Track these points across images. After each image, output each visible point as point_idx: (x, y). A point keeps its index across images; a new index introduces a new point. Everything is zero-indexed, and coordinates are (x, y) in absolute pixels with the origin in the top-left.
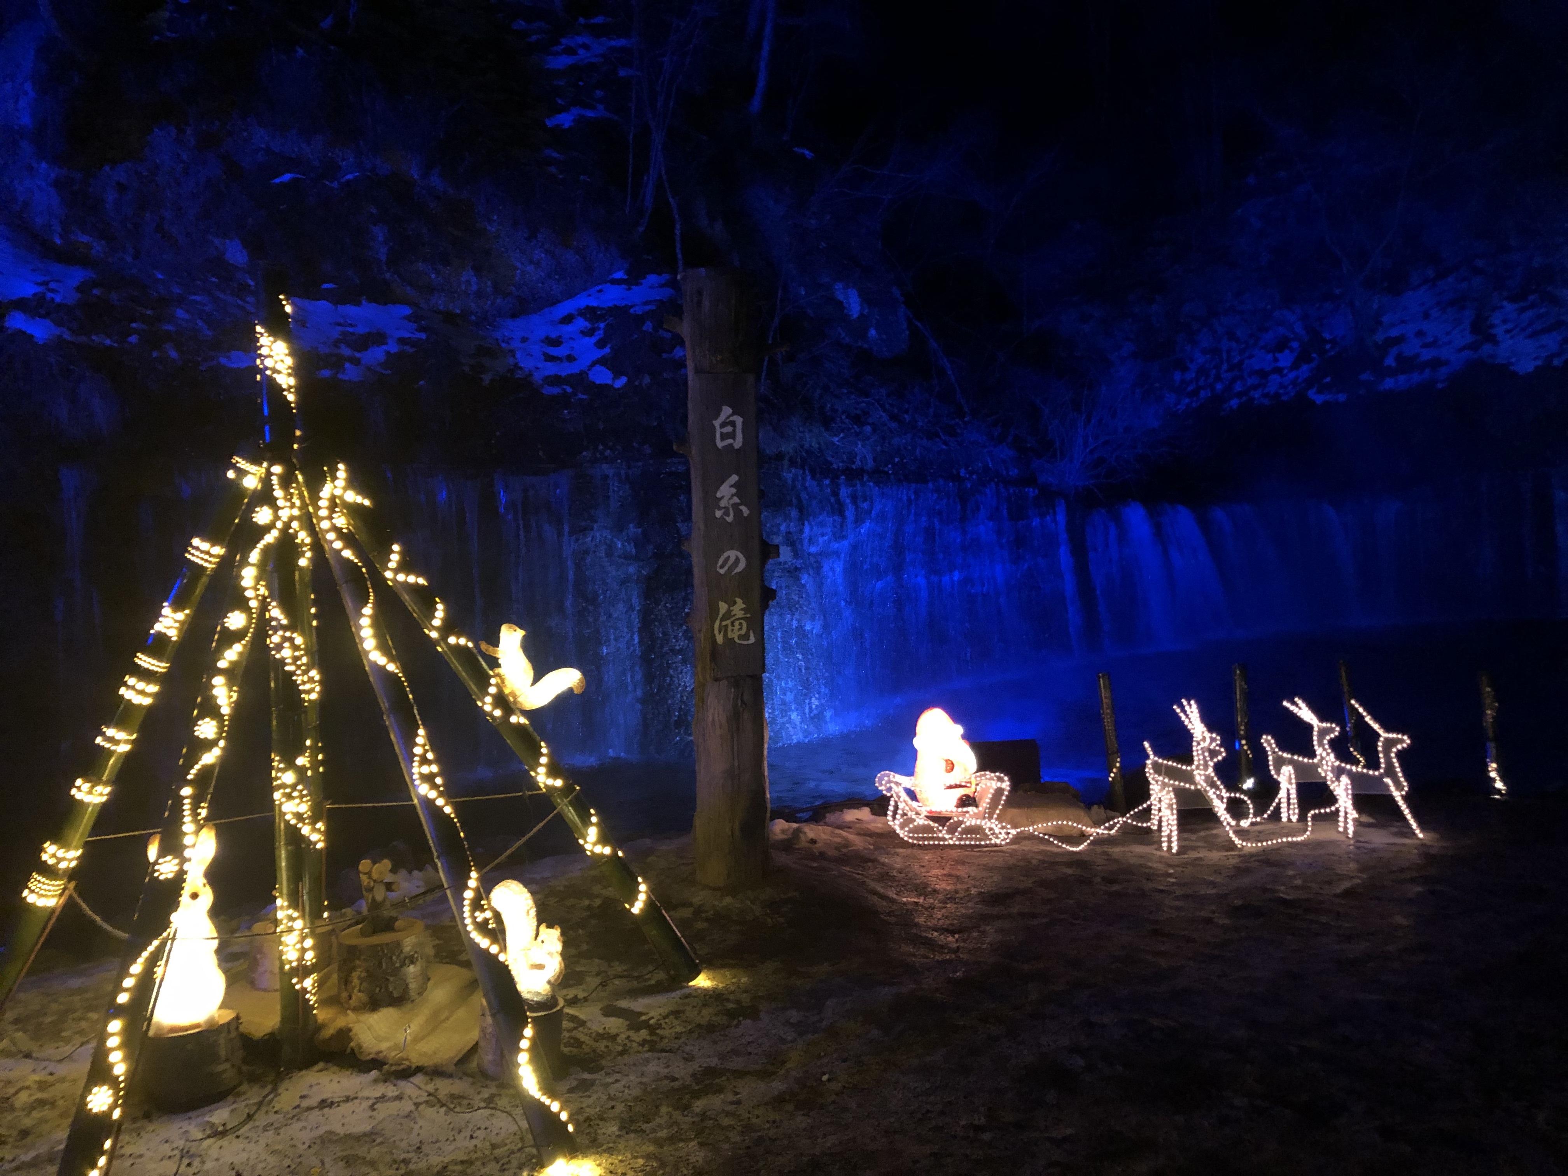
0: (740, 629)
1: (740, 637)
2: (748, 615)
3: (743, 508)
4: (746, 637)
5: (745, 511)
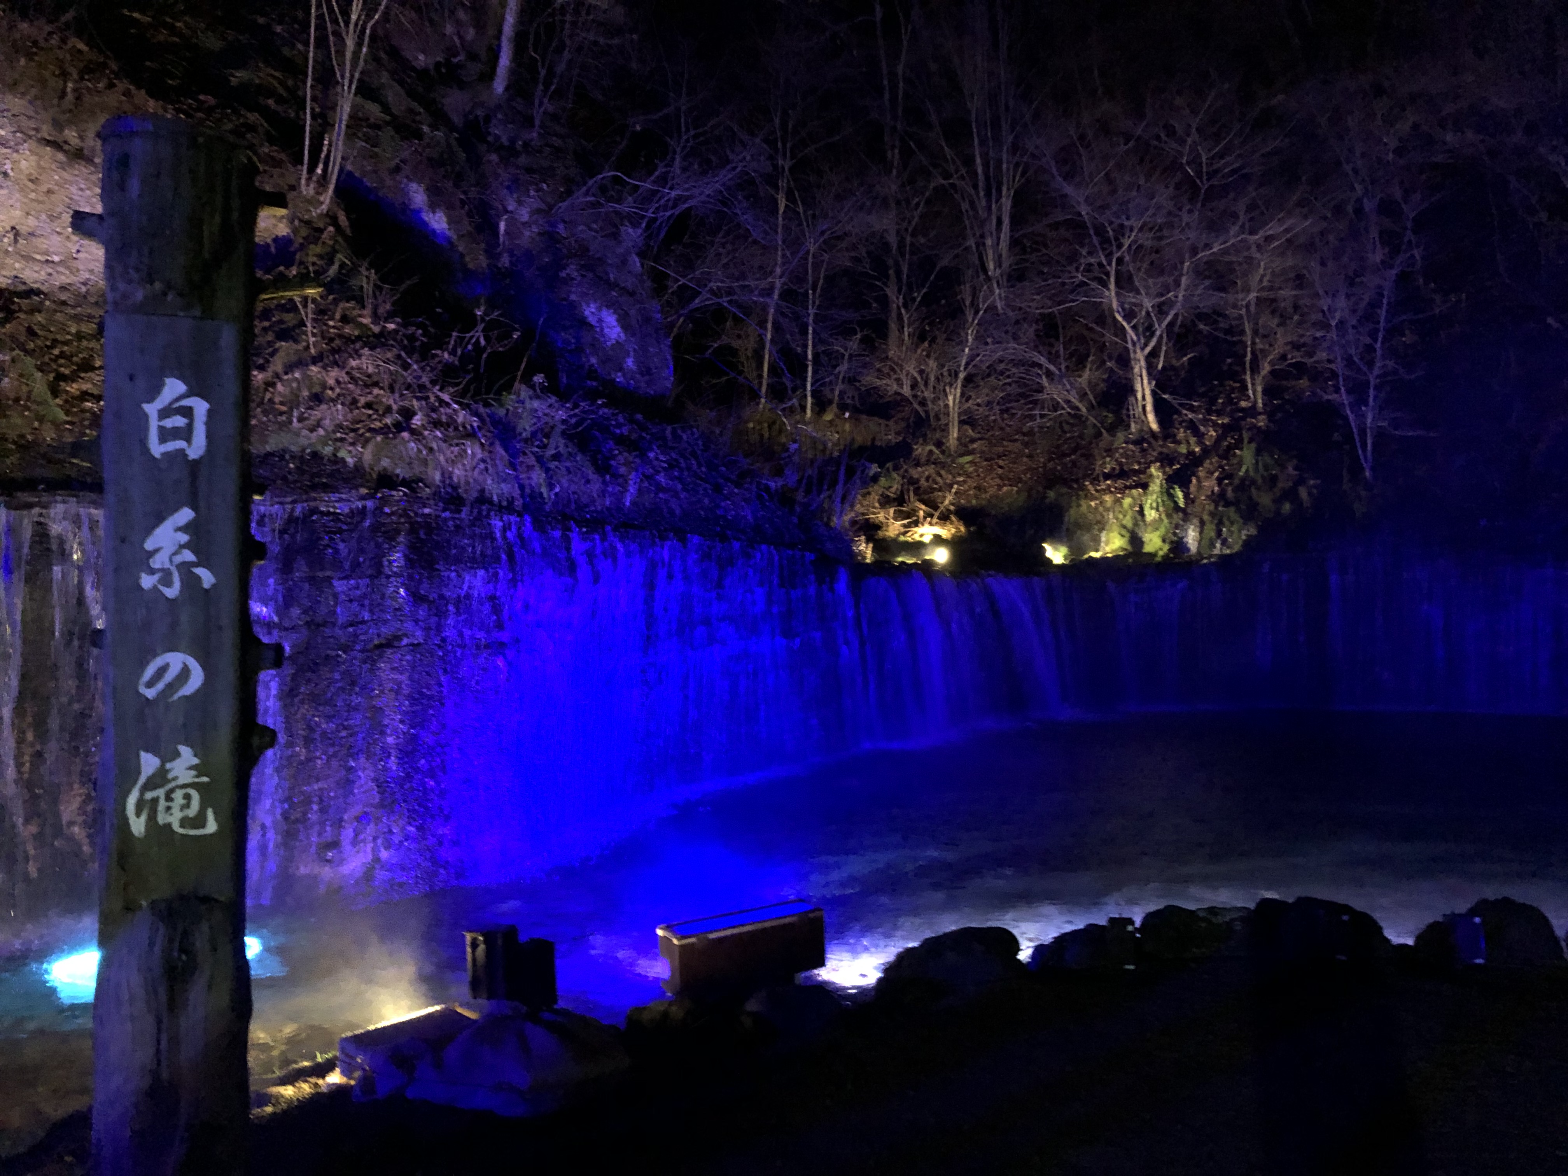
0: (187, 806)
1: (185, 822)
2: (205, 779)
3: (201, 572)
4: (199, 821)
5: (207, 578)
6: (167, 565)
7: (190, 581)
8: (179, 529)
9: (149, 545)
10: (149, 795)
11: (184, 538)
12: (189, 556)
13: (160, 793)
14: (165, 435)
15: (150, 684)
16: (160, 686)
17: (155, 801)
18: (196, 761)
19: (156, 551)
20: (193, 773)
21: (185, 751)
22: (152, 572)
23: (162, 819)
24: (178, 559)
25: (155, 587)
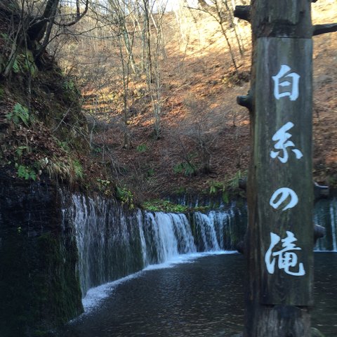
0: (291, 261)
1: (291, 269)
2: (299, 249)
3: (296, 151)
4: (296, 269)
5: (299, 154)
6: (282, 148)
7: (292, 155)
8: (287, 132)
9: (274, 138)
10: (275, 254)
11: (289, 136)
12: (291, 144)
13: (280, 253)
14: (282, 90)
15: (275, 202)
16: (279, 203)
17: (277, 257)
18: (295, 239)
19: (278, 141)
20: (294, 245)
21: (290, 234)
22: (276, 150)
23: (281, 266)
24: (287, 145)
25: (277, 158)
